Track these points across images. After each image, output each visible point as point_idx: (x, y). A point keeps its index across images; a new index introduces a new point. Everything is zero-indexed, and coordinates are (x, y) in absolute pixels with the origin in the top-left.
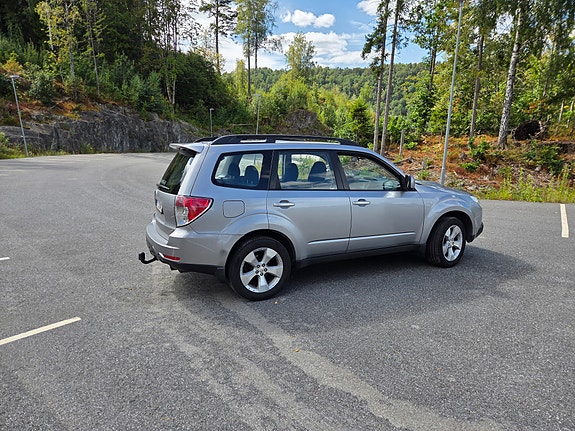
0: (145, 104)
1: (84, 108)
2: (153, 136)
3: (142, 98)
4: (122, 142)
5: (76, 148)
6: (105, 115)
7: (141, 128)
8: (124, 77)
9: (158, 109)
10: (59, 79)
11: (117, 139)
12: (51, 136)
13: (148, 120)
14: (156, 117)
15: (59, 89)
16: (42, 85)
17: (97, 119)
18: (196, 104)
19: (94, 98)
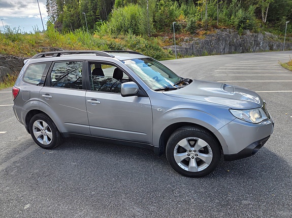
0: (242, 25)
1: (208, 32)
2: (244, 44)
3: (241, 22)
4: (224, 49)
5: (200, 53)
6: (218, 35)
7: (238, 39)
8: (234, 12)
9: (250, 27)
10: (200, 20)
11: (222, 47)
12: (190, 48)
13: (242, 35)
14: (248, 32)
15: (199, 25)
16: (192, 24)
17: (213, 37)
18: (281, 20)
19: (215, 27)
